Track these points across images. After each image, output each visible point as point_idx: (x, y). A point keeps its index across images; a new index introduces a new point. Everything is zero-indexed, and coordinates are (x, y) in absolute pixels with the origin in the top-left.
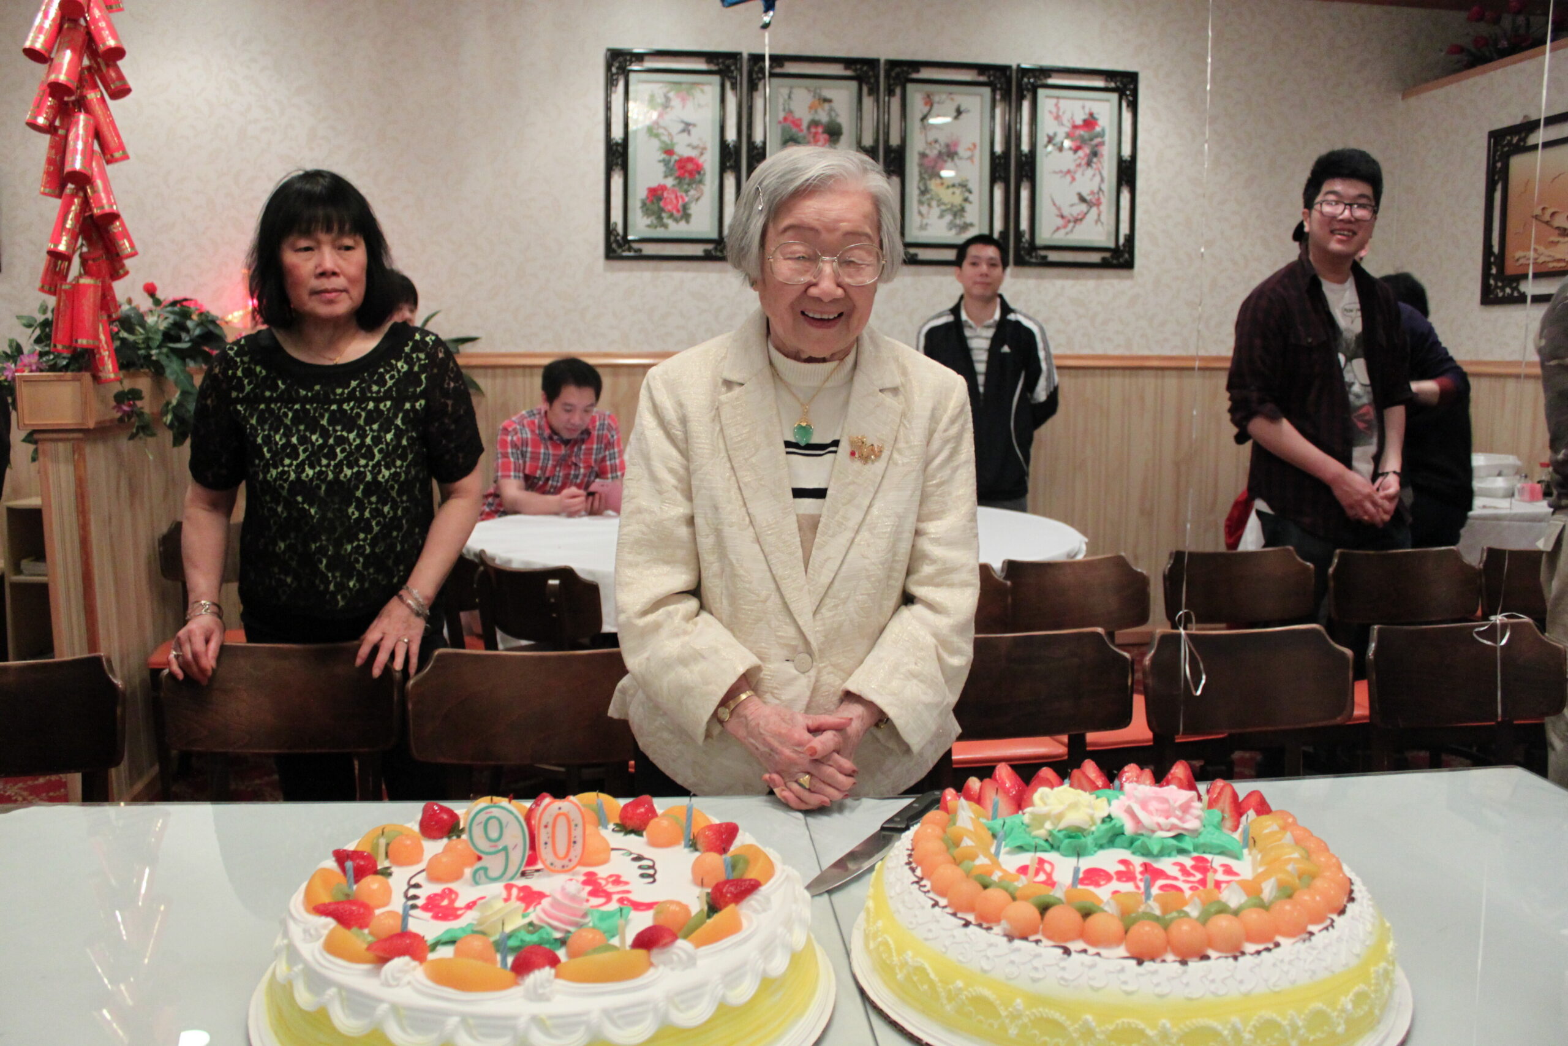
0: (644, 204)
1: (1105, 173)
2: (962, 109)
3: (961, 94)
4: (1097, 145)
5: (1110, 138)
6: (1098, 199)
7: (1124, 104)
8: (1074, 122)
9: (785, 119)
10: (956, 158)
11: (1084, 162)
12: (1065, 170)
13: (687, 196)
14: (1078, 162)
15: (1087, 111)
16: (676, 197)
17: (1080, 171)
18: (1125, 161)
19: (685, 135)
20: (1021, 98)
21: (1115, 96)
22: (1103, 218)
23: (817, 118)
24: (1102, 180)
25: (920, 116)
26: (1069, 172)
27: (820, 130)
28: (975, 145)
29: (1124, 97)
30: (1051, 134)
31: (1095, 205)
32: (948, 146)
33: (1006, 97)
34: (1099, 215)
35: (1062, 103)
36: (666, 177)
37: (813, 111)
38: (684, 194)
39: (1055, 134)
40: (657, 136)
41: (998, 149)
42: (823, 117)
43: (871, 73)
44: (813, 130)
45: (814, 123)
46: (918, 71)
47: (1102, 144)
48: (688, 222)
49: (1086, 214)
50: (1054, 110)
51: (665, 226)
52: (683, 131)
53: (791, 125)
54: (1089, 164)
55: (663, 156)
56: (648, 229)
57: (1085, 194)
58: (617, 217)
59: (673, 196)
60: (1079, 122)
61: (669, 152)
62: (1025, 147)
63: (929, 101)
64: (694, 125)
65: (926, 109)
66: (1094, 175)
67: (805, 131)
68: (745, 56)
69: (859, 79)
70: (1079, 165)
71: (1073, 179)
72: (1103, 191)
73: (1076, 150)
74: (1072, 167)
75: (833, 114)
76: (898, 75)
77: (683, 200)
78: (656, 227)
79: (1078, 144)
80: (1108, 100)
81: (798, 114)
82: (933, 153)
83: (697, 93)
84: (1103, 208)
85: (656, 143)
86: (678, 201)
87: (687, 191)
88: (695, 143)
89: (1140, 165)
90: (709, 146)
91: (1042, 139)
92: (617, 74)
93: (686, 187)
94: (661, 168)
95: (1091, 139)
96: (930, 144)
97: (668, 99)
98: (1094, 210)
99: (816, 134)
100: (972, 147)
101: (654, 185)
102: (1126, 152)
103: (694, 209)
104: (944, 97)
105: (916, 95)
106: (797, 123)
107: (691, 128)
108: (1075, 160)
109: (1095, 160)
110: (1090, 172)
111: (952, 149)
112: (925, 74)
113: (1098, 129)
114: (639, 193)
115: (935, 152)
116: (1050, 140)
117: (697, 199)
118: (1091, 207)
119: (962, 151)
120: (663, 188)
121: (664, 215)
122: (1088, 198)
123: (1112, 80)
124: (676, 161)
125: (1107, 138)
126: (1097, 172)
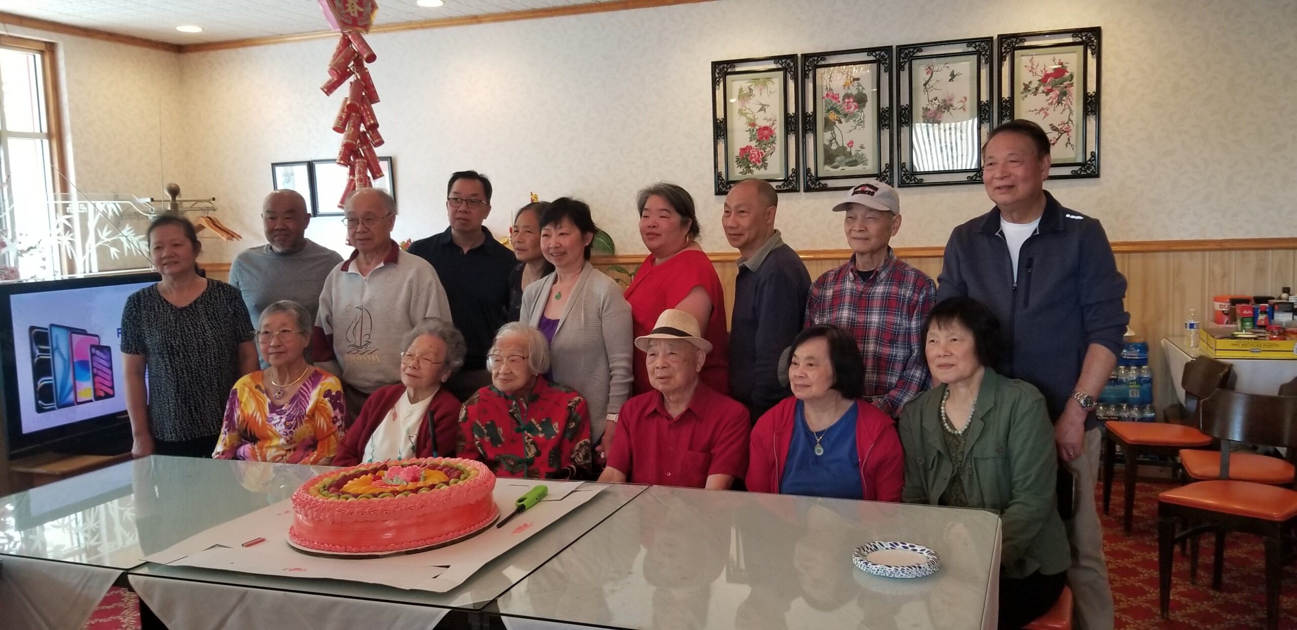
0: (738, 160)
1: (1074, 107)
2: (955, 74)
3: (954, 62)
4: (1066, 87)
5: (1077, 81)
6: (1069, 127)
7: (1089, 52)
8: (1046, 71)
9: (827, 95)
10: (951, 110)
11: (1054, 102)
12: (1039, 109)
13: (765, 152)
14: (1050, 102)
15: (1057, 61)
16: (758, 153)
17: (1052, 108)
18: (1091, 96)
19: (763, 112)
20: (1001, 59)
21: (1081, 48)
22: (1073, 141)
23: (849, 92)
24: (1071, 113)
25: (924, 82)
26: (1042, 109)
27: (851, 100)
28: (965, 98)
29: (1088, 47)
30: (1027, 83)
31: (1065, 132)
32: (945, 101)
33: (990, 61)
34: (1069, 139)
35: (1036, 59)
36: (751, 141)
37: (846, 88)
38: (762, 151)
39: (1030, 82)
40: (745, 115)
41: (984, 98)
42: (854, 91)
43: (887, 56)
44: (847, 100)
45: (847, 96)
46: (921, 51)
47: (1072, 85)
48: (766, 169)
49: (1057, 139)
50: (1029, 65)
51: (751, 172)
52: (761, 110)
53: (832, 99)
54: (1059, 102)
55: (749, 127)
56: (741, 175)
57: (1056, 125)
58: (722, 168)
59: (756, 153)
60: (1050, 71)
61: (753, 125)
62: (1006, 94)
63: (930, 71)
64: (768, 105)
65: (927, 77)
66: (1064, 110)
67: (841, 101)
68: (799, 55)
69: (878, 62)
70: (1051, 103)
71: (1046, 114)
72: (1072, 121)
73: (1047, 93)
74: (1045, 105)
75: (860, 88)
76: (906, 55)
77: (762, 155)
78: (746, 174)
79: (1050, 88)
80: (1075, 52)
81: (835, 92)
82: (933, 108)
83: (769, 84)
84: (1073, 134)
85: (744, 119)
86: (759, 156)
87: (764, 149)
88: (769, 118)
89: (1104, 98)
90: (778, 119)
91: (1019, 88)
92: (720, 77)
93: (764, 146)
94: (748, 135)
95: (1061, 83)
96: (932, 101)
97: (751, 90)
98: (1065, 136)
99: (848, 102)
100: (964, 100)
101: (744, 146)
102: (1092, 88)
103: (769, 160)
104: (941, 66)
105: (920, 69)
106: (835, 97)
107: (766, 107)
108: (1048, 100)
109: (1064, 98)
110: (1060, 107)
111: (948, 103)
112: (927, 52)
113: (1067, 74)
114: (736, 152)
115: (936, 106)
116: (1026, 88)
117: (771, 154)
118: (1062, 134)
119: (957, 105)
120: (749, 148)
121: (750, 165)
122: (1059, 127)
123: (1077, 36)
124: (757, 130)
125: (1074, 80)
126: (1067, 107)
